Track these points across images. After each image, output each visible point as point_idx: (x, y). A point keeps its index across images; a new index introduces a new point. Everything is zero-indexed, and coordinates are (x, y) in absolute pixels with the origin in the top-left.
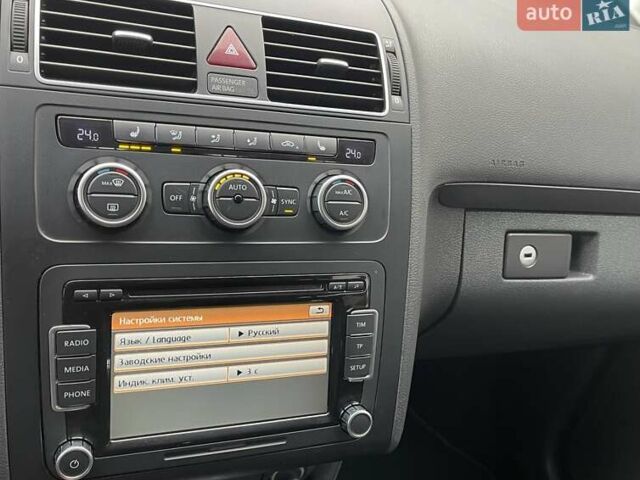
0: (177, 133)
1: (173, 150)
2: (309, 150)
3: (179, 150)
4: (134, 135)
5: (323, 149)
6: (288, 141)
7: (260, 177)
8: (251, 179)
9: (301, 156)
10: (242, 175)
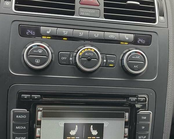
0: (65, 32)
1: (64, 39)
2: (121, 39)
3: (66, 39)
4: (48, 32)
5: (127, 39)
6: (112, 36)
7: (99, 51)
8: (95, 51)
9: (118, 42)
10: (91, 49)
